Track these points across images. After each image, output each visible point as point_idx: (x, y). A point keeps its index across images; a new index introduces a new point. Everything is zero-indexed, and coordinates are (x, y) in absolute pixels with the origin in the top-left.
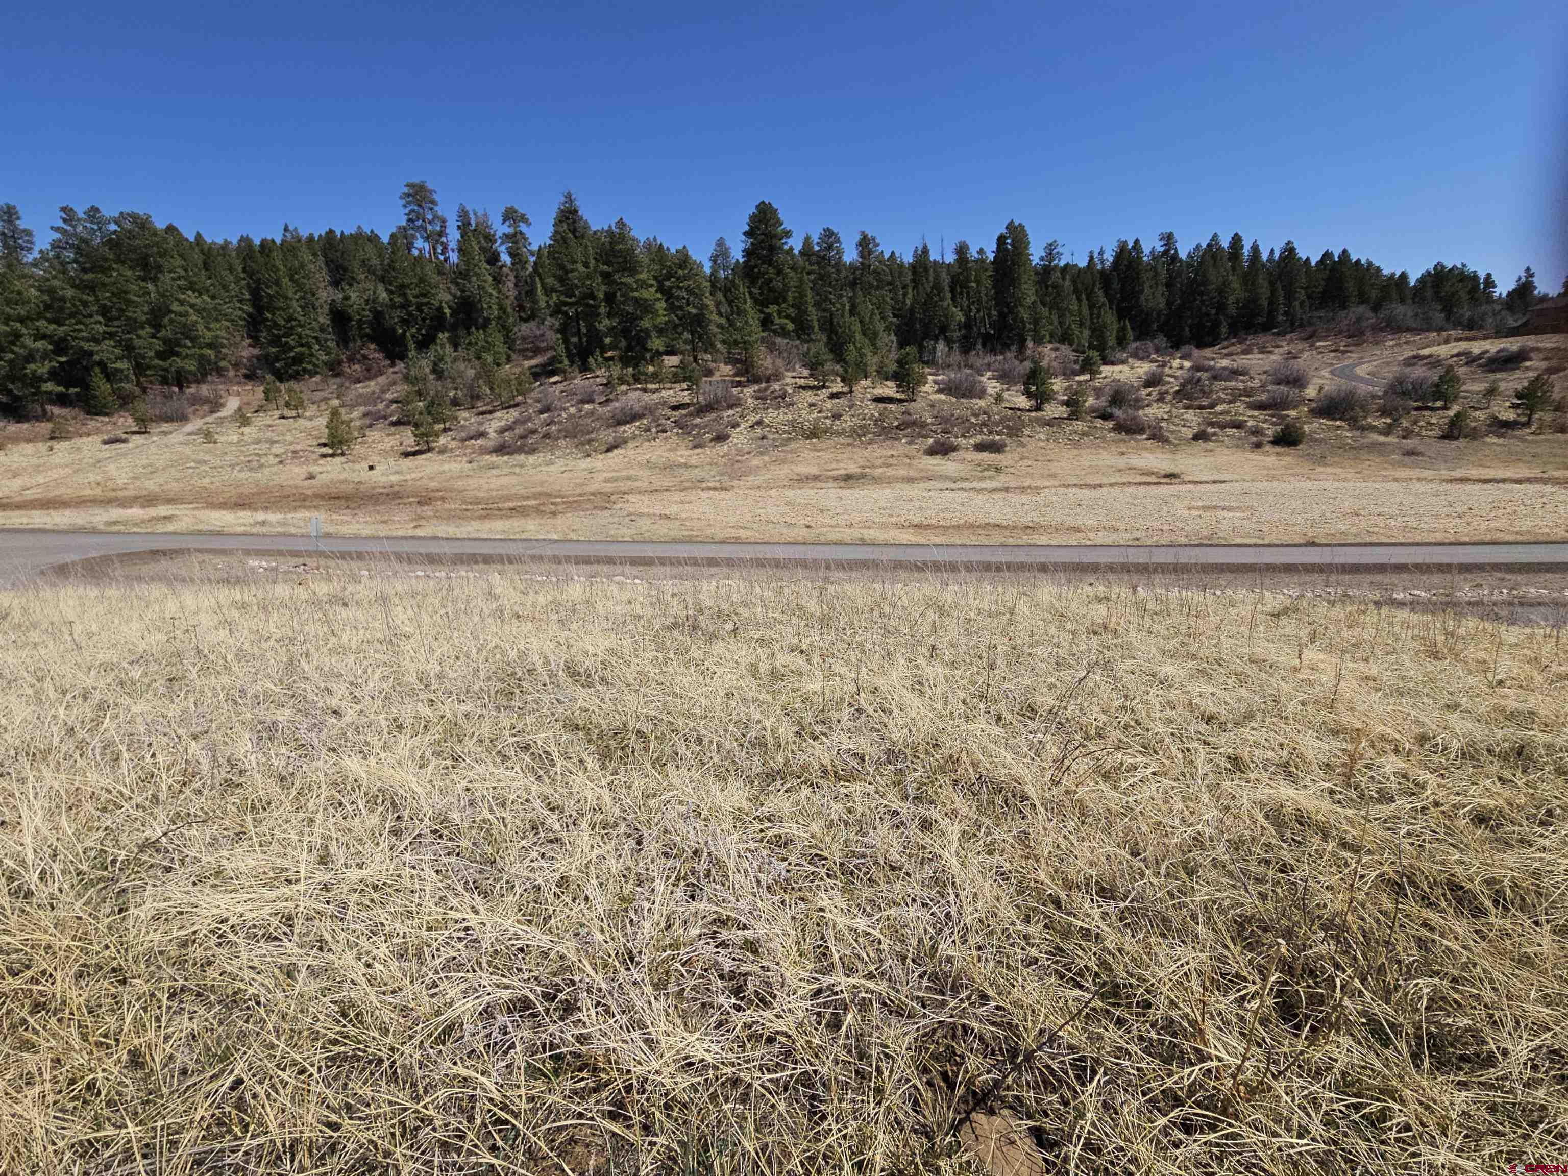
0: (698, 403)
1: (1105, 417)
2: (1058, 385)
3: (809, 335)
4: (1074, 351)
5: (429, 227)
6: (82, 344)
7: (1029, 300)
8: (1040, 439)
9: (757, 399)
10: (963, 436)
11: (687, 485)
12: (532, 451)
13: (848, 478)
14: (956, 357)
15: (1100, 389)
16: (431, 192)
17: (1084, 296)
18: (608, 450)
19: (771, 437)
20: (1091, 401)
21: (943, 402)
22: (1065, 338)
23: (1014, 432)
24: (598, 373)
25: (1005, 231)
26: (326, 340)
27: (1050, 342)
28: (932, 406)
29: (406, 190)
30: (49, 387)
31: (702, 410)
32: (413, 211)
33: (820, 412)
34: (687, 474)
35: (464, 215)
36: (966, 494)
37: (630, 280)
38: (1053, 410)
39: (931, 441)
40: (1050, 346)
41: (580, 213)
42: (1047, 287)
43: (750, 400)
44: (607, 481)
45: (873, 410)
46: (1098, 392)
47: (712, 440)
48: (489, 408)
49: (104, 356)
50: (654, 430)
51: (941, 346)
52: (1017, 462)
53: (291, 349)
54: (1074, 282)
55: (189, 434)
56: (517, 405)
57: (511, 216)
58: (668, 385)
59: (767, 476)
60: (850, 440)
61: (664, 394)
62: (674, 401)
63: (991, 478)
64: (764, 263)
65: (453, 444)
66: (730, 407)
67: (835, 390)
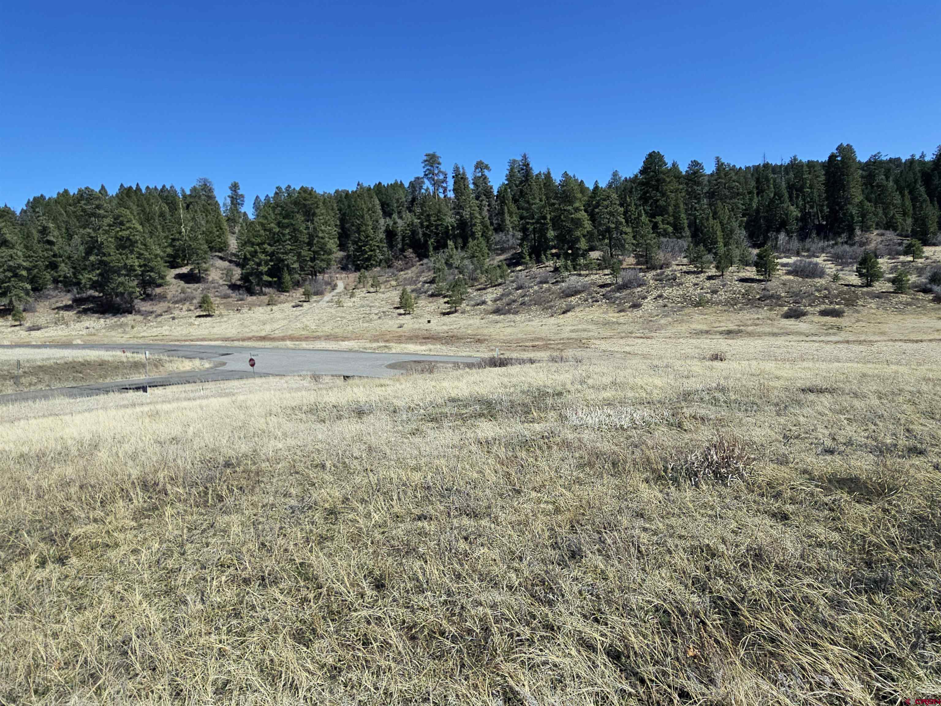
0: (617, 283)
1: (926, 291)
2: (884, 263)
3: (681, 233)
4: (898, 235)
5: (436, 178)
6: (280, 255)
7: (857, 200)
8: (871, 308)
9: (656, 280)
10: (810, 305)
11: (623, 335)
12: (516, 313)
13: (729, 332)
14: (795, 244)
15: (922, 269)
16: (438, 157)
17: (906, 192)
18: (564, 313)
19: (670, 305)
20: (913, 278)
21: (792, 281)
22: (890, 225)
23: (851, 302)
24: (547, 264)
25: (835, 151)
26: (383, 247)
27: (876, 229)
28: (784, 284)
29: (425, 158)
30: (266, 278)
31: (620, 288)
32: (428, 169)
33: (702, 289)
34: (621, 328)
35: (456, 169)
36: (817, 344)
37: (570, 208)
38: (881, 286)
39: (786, 308)
40: (876, 232)
41: (530, 166)
42: (872, 187)
43: (651, 282)
44: (572, 331)
45: (741, 287)
46: (920, 271)
47: (630, 307)
48: (482, 286)
49: (290, 261)
50: (590, 300)
51: (782, 236)
52: (854, 323)
53: (366, 252)
54: (896, 182)
55: (328, 302)
56: (500, 284)
57: (480, 166)
58: (594, 272)
59: (673, 331)
60: (726, 308)
61: (593, 277)
62: (600, 282)
63: (834, 334)
64: (653, 190)
65: (468, 308)
66: (639, 286)
67: (710, 274)
